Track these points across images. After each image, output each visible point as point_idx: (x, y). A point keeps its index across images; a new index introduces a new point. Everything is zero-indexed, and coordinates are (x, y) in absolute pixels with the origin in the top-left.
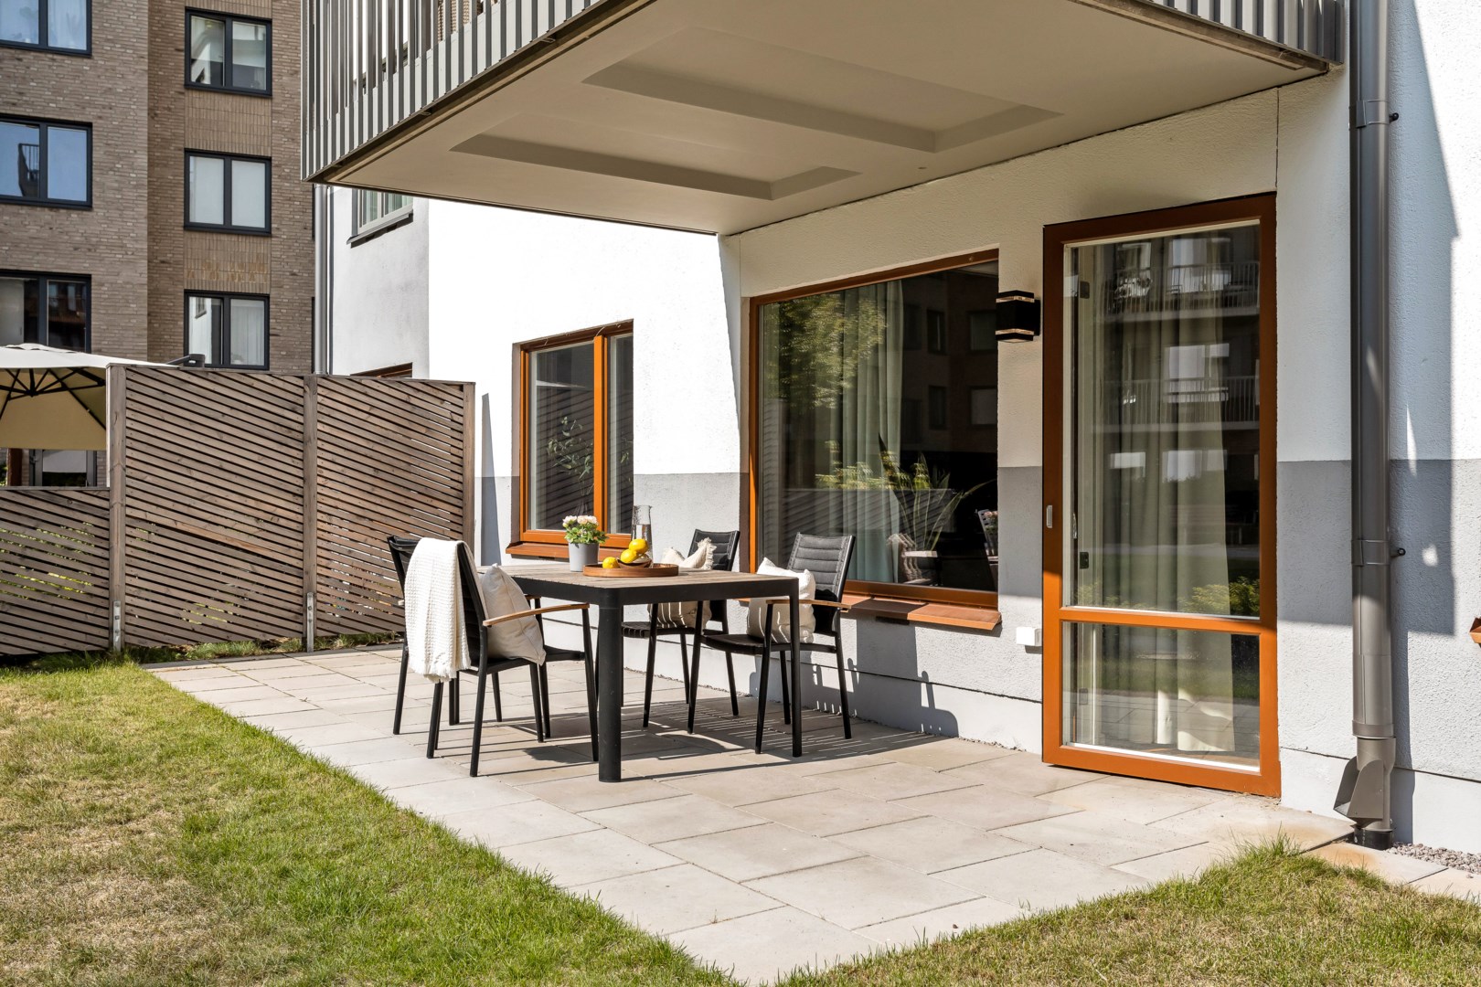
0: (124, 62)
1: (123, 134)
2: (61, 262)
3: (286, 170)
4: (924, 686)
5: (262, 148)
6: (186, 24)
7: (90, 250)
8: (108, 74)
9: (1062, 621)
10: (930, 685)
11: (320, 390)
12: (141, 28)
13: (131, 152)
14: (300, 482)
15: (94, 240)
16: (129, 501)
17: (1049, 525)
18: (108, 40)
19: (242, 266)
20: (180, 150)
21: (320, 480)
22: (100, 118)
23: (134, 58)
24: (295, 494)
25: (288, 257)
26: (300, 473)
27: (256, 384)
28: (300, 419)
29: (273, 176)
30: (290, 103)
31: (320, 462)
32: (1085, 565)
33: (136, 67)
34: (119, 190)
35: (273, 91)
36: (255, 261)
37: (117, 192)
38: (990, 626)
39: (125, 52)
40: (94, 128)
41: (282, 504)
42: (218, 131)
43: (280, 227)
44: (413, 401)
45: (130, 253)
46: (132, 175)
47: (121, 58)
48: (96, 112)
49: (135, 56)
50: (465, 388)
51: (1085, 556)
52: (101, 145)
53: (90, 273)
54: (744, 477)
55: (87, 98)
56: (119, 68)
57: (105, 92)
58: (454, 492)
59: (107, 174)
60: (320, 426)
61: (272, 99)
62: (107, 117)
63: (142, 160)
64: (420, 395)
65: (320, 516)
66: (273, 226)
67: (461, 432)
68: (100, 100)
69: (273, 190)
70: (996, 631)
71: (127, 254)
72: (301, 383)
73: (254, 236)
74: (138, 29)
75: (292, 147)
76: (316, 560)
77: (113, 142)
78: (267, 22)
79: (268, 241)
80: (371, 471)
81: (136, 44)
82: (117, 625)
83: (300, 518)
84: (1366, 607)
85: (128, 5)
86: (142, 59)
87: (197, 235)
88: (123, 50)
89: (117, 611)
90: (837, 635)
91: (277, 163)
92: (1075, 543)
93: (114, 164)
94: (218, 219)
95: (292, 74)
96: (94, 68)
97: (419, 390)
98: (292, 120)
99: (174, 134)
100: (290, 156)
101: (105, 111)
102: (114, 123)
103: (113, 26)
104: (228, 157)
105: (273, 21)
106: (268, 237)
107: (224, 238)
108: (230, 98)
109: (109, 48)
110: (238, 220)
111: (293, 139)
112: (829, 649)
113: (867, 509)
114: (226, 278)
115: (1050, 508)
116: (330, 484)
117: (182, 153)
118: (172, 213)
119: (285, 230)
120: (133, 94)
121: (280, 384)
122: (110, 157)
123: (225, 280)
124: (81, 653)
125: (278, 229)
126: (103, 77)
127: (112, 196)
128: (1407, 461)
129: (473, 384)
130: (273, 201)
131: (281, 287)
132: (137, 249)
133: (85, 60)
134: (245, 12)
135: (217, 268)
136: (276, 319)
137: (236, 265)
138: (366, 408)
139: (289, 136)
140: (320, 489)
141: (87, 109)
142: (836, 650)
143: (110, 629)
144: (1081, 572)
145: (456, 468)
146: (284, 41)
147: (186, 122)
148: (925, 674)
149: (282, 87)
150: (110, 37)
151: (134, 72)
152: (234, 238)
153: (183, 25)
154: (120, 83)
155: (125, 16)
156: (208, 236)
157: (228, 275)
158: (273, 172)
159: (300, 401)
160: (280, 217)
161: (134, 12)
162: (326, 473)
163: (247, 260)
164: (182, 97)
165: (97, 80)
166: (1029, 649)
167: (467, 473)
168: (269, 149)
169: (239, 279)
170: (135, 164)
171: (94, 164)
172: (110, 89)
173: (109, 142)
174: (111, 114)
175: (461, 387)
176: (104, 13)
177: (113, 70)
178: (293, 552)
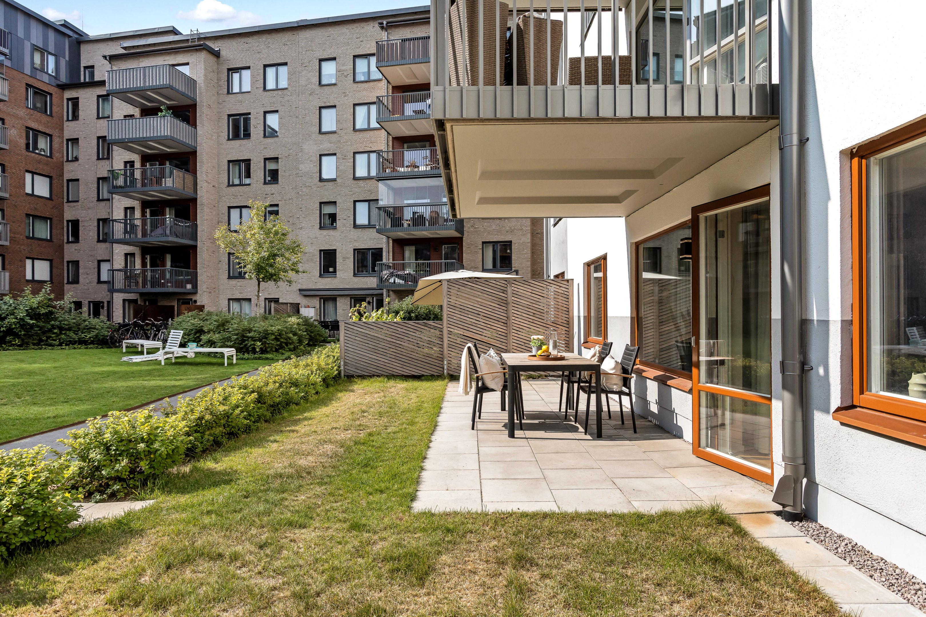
2: (502, 237)
9: (699, 391)
11: (513, 285)
14: (506, 319)
16: (449, 326)
17: (694, 345)
21: (513, 318)
24: (504, 323)
26: (506, 315)
27: (490, 284)
28: (506, 296)
31: (513, 311)
38: (687, 390)
41: (499, 327)
50: (569, 281)
54: (632, 318)
58: (566, 322)
60: (513, 298)
65: (513, 331)
67: (568, 299)
72: (506, 283)
76: (512, 347)
82: (445, 367)
83: (506, 332)
89: (445, 362)
115: (694, 338)
116: (517, 319)
121: (498, 283)
124: (434, 375)
128: (814, 320)
129: (573, 280)
140: (513, 321)
142: (629, 394)
143: (443, 368)
145: (566, 313)
148: (674, 409)
159: (506, 289)
162: (515, 315)
178: (504, 344)
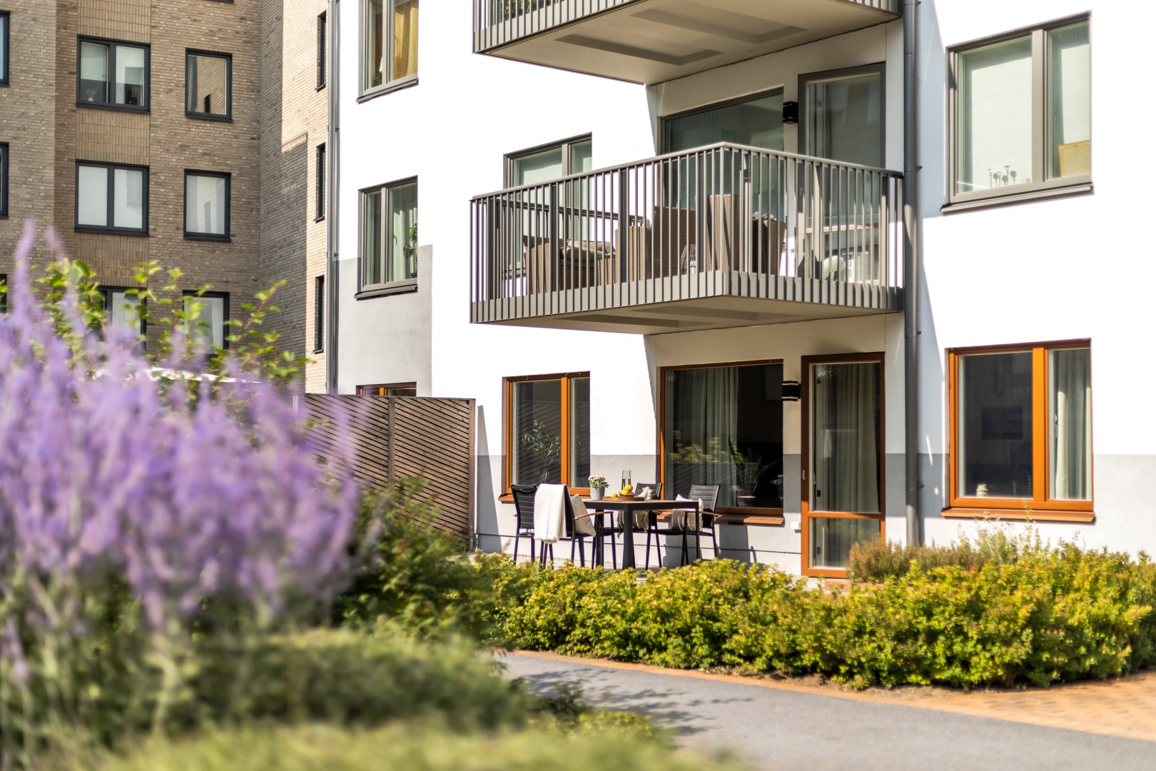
0: (36, 90)
1: (34, 152)
3: (162, 178)
4: (751, 553)
5: (142, 158)
6: (77, 49)
7: (6, 253)
8: (22, 101)
9: (809, 517)
10: (754, 551)
12: (50, 60)
13: (41, 167)
14: (386, 459)
15: (10, 244)
17: (804, 478)
18: (23, 71)
19: (124, 263)
20: (71, 161)
21: (396, 458)
22: (15, 138)
23: (44, 86)
24: (384, 466)
25: (163, 255)
28: (386, 422)
29: (151, 183)
30: (165, 118)
31: (396, 447)
32: (819, 495)
33: (46, 94)
34: (30, 200)
35: (151, 107)
36: (134, 259)
37: (28, 203)
38: (780, 523)
39: (37, 81)
40: (10, 148)
41: (377, 472)
42: (104, 143)
43: (157, 228)
44: (443, 410)
45: (39, 255)
46: (41, 188)
47: (33, 86)
48: (12, 133)
49: (45, 84)
50: (470, 402)
51: (819, 492)
52: (17, 162)
53: (6, 273)
54: (658, 457)
55: (6, 121)
56: (32, 95)
57: (20, 115)
59: (21, 187)
60: (396, 426)
61: (150, 114)
62: (21, 138)
63: (50, 174)
64: (447, 407)
66: (151, 227)
67: (468, 429)
68: (16, 123)
69: (150, 195)
70: (782, 525)
71: (36, 256)
72: (387, 401)
73: (134, 236)
74: (48, 61)
75: (167, 157)
77: (26, 159)
78: (147, 47)
79: (146, 240)
80: (422, 452)
81: (46, 74)
84: (910, 509)
85: (40, 40)
86: (50, 87)
87: (86, 236)
88: (35, 79)
90: (713, 528)
91: (154, 171)
92: (815, 486)
93: (27, 178)
94: (102, 221)
95: (167, 93)
96: (11, 95)
97: (446, 404)
98: (167, 133)
99: (67, 147)
100: (166, 164)
101: (19, 132)
102: (27, 143)
103: (27, 59)
104: (111, 166)
105: (152, 46)
106: (146, 237)
107: (109, 238)
108: (114, 115)
109: (23, 78)
110: (119, 222)
111: (168, 150)
112: (709, 535)
113: (720, 472)
114: (109, 273)
115: (804, 471)
116: (401, 460)
117: (74, 164)
118: (64, 217)
119: (161, 231)
120: (43, 118)
121: (377, 402)
122: (23, 172)
123: (109, 276)
125: (154, 230)
126: (18, 103)
127: (25, 206)
128: (927, 455)
129: (474, 400)
130: (150, 205)
131: (157, 281)
132: (44, 251)
133: (4, 89)
134: (128, 38)
135: (102, 265)
136: (152, 310)
137: (118, 261)
138: (419, 415)
139: (165, 147)
140: (396, 463)
141: (5, 131)
142: (713, 535)
144: (818, 498)
146: (160, 63)
147: (78, 135)
148: (752, 547)
149: (159, 104)
150: (24, 68)
151: (44, 98)
152: (117, 238)
153: (76, 51)
154: (33, 108)
155: (36, 50)
156: (95, 237)
157: (112, 272)
158: (150, 179)
160: (156, 219)
161: (44, 46)
162: (400, 453)
163: (128, 258)
164: (74, 114)
165: (14, 106)
166: (797, 531)
167: (471, 453)
168: (148, 158)
169: (121, 275)
170: (44, 178)
171: (10, 178)
172: (24, 113)
173: (23, 159)
174: (25, 134)
175: (467, 401)
176: (20, 48)
177: (27, 97)
